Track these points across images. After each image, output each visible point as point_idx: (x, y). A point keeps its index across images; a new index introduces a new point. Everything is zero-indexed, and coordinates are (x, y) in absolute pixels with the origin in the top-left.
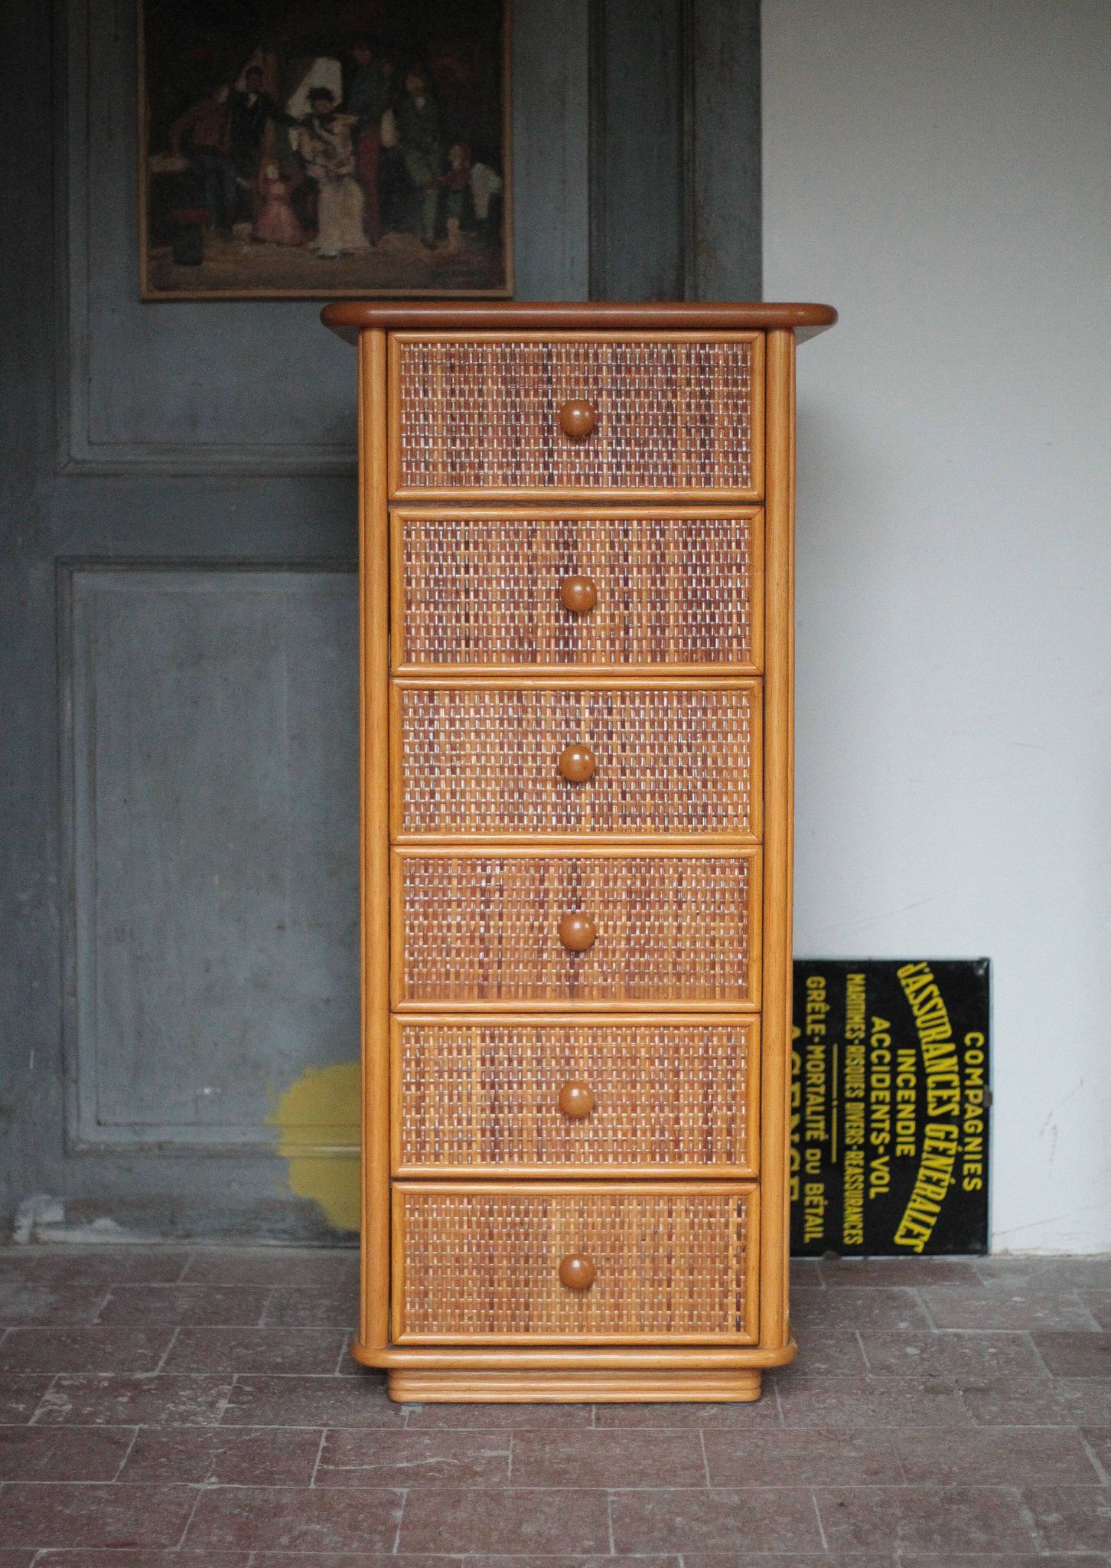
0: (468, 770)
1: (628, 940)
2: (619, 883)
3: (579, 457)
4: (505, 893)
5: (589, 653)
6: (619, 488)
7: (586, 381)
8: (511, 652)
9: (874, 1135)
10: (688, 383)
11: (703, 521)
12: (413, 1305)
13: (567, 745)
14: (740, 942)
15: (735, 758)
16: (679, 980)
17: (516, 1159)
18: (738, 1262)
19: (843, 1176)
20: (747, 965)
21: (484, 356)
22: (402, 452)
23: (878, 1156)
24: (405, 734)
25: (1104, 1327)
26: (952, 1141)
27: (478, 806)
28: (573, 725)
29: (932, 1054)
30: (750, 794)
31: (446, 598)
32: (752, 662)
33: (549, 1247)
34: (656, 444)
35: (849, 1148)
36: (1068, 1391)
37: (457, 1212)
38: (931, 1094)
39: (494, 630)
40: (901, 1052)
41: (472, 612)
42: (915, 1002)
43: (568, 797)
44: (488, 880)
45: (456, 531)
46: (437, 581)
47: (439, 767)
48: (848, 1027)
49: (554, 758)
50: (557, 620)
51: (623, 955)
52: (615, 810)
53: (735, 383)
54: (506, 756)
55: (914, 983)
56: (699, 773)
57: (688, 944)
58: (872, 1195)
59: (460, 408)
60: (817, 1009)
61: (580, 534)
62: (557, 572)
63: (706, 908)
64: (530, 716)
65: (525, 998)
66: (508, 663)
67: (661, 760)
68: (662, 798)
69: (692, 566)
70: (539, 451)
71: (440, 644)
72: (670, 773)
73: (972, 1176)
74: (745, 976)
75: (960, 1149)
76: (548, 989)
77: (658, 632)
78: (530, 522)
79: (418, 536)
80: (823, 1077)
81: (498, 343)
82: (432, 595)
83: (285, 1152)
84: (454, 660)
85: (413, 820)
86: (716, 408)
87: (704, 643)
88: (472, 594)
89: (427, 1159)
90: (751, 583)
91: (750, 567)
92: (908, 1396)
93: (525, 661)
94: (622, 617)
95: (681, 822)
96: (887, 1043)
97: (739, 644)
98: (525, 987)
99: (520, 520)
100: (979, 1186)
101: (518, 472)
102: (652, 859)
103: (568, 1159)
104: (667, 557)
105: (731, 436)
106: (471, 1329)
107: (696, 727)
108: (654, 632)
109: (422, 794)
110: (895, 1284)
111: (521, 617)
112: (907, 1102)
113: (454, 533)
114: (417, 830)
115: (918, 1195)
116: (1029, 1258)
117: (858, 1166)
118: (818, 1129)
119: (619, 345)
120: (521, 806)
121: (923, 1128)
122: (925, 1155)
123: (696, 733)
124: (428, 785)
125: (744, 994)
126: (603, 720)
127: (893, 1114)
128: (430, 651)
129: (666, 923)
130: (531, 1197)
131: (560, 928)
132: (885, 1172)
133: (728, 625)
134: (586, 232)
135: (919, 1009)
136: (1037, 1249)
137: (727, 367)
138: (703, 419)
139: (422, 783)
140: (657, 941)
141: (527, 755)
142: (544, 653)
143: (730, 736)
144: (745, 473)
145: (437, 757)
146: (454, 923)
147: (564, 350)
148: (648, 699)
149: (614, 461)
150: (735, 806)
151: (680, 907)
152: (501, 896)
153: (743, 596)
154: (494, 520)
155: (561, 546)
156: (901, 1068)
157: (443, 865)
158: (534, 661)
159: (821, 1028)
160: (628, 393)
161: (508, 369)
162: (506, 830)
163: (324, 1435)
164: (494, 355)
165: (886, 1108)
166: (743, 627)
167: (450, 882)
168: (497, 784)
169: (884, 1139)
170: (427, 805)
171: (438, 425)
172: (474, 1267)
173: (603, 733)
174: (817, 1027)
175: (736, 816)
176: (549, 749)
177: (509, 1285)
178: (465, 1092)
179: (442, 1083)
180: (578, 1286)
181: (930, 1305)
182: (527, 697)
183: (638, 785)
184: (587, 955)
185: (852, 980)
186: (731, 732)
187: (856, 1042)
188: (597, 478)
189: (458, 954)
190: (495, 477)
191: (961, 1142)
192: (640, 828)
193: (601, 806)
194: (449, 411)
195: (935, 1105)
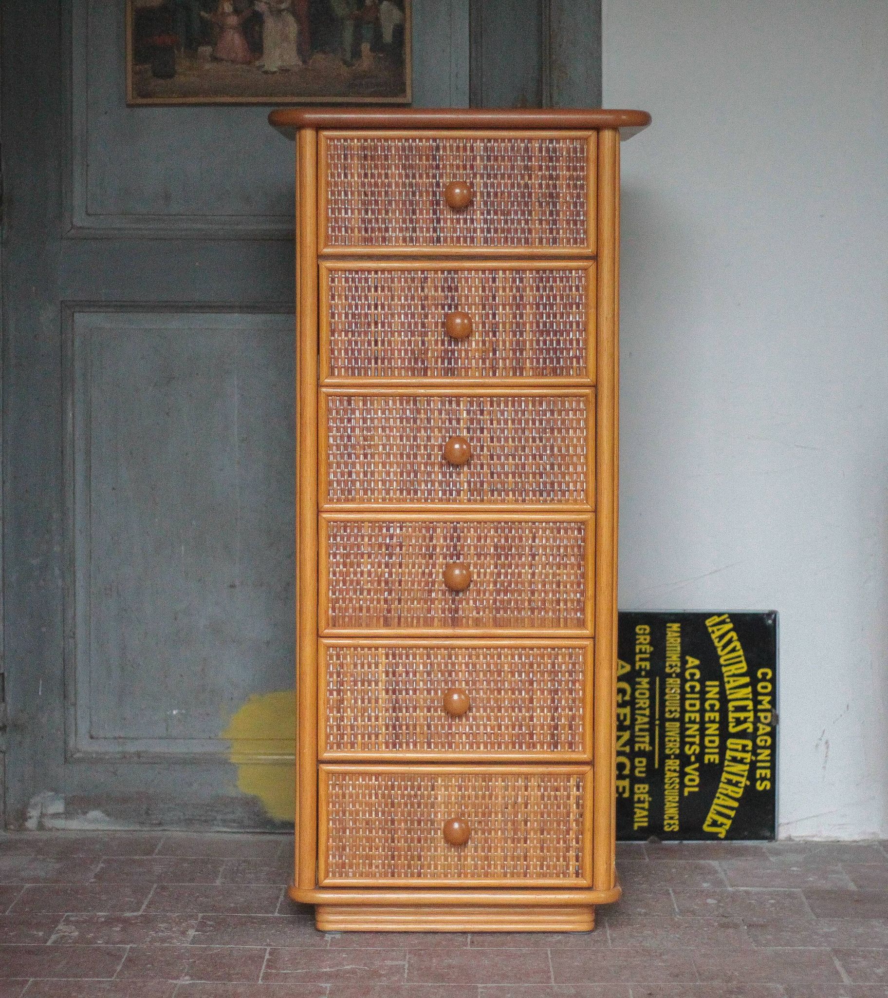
0: (376, 456)
1: (495, 583)
2: (488, 541)
3: (460, 224)
4: (404, 548)
5: (467, 369)
6: (488, 247)
7: (465, 168)
8: (408, 368)
9: (687, 747)
10: (540, 168)
11: (551, 271)
12: (334, 857)
13: (450, 437)
14: (579, 585)
15: (575, 447)
16: (533, 613)
17: (411, 747)
18: (577, 825)
19: (664, 778)
20: (584, 603)
21: (389, 149)
22: (328, 219)
23: (690, 763)
24: (329, 429)
25: (859, 887)
26: (747, 752)
27: (384, 483)
28: (454, 422)
29: (732, 685)
30: (586, 475)
31: (361, 328)
32: (587, 376)
33: (436, 814)
34: (516, 213)
35: (668, 757)
36: (825, 927)
37: (367, 787)
38: (731, 716)
39: (396, 352)
40: (708, 683)
41: (379, 339)
42: (719, 645)
43: (451, 476)
44: (391, 538)
45: (368, 278)
46: (354, 315)
47: (355, 454)
48: (667, 664)
49: (440, 447)
50: (443, 344)
51: (491, 594)
52: (485, 486)
53: (575, 169)
54: (404, 446)
55: (718, 630)
56: (548, 459)
57: (540, 586)
58: (686, 794)
59: (371, 187)
60: (643, 650)
61: (460, 281)
62: (443, 308)
63: (553, 559)
64: (422, 416)
65: (418, 626)
66: (407, 376)
67: (520, 449)
68: (520, 477)
69: (543, 304)
70: (429, 219)
71: (357, 363)
72: (527, 458)
73: (763, 779)
74: (583, 610)
75: (754, 758)
76: (436, 620)
77: (518, 354)
78: (423, 271)
79: (340, 281)
80: (648, 702)
81: (400, 139)
82: (350, 326)
83: (234, 759)
84: (366, 374)
85: (335, 493)
86: (561, 187)
87: (552, 362)
88: (380, 325)
89: (345, 747)
90: (587, 317)
91: (586, 306)
92: (705, 929)
93: (419, 375)
94: (491, 342)
95: (534, 495)
96: (698, 676)
97: (578, 363)
98: (418, 618)
99: (416, 270)
100: (768, 787)
101: (414, 235)
102: (513, 522)
103: (450, 747)
104: (525, 298)
105: (572, 208)
106: (378, 875)
107: (546, 425)
108: (515, 354)
109: (342, 474)
110: (702, 858)
111: (416, 342)
112: (713, 722)
113: (366, 280)
114: (339, 500)
115: (721, 793)
116: (806, 842)
117: (675, 771)
118: (644, 742)
119: (489, 140)
120: (415, 483)
121: (725, 741)
122: (726, 763)
123: (546, 429)
124: (346, 467)
125: (581, 624)
126: (477, 419)
127: (702, 731)
128: (349, 368)
129: (523, 571)
130: (423, 775)
131: (444, 574)
132: (696, 776)
133: (570, 349)
134: (468, 54)
135: (722, 650)
136: (813, 836)
137: (569, 157)
138: (551, 195)
139: (342, 466)
140: (517, 584)
141: (420, 445)
142: (432, 369)
143: (571, 431)
144: (582, 236)
145: (353, 447)
146: (366, 570)
147: (448, 144)
148: (510, 403)
149: (485, 226)
150: (575, 483)
151: (534, 559)
152: (401, 550)
153: (581, 327)
154: (396, 270)
155: (446, 290)
156: (708, 696)
157: (357, 527)
158: (425, 375)
159: (647, 665)
160: (495, 176)
161: (407, 158)
162: (404, 501)
163: (268, 952)
164: (397, 149)
165: (697, 726)
166: (581, 350)
167: (363, 540)
168: (398, 467)
169: (695, 750)
170: (346, 482)
171: (355, 200)
172: (380, 828)
173: (477, 429)
174: (643, 664)
175: (576, 491)
176: (436, 440)
177: (406, 842)
178: (373, 697)
179: (357, 690)
180: (457, 842)
181: (728, 872)
182: (420, 401)
183: (503, 467)
184: (465, 594)
185: (670, 627)
186: (572, 428)
187: (674, 675)
188: (472, 239)
189: (369, 594)
190: (397, 238)
191: (754, 753)
192: (504, 500)
193: (475, 484)
194: (363, 189)
195: (734, 724)
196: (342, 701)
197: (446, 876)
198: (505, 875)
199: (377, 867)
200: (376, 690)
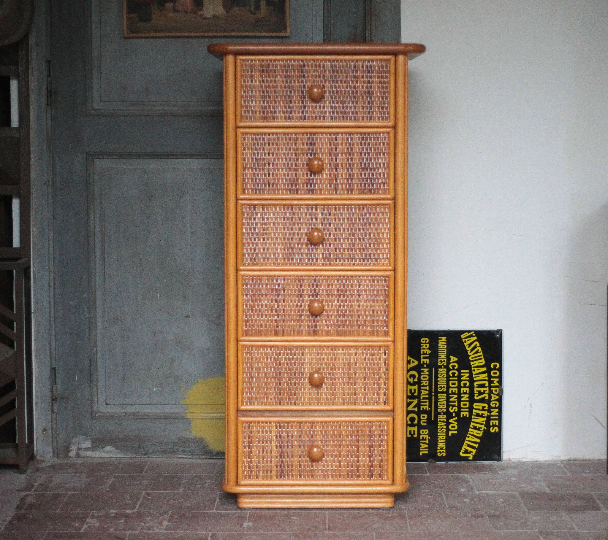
0: (270, 239)
1: (338, 311)
2: (334, 287)
3: (317, 109)
4: (286, 291)
5: (321, 190)
6: (333, 122)
7: (320, 77)
8: (288, 189)
9: (451, 408)
10: (363, 77)
11: (369, 134)
12: (247, 393)
13: (312, 228)
14: (385, 312)
15: (383, 234)
16: (359, 328)
19: (437, 426)
20: (388, 321)
21: (276, 66)
22: (242, 106)
23: (452, 417)
24: (243, 224)
25: (551, 490)
26: (485, 410)
27: (274, 254)
28: (314, 220)
29: (477, 372)
30: (389, 249)
31: (261, 166)
32: (389, 194)
33: (304, 369)
34: (349, 103)
35: (440, 414)
36: (535, 517)
37: (265, 354)
38: (476, 390)
39: (280, 180)
40: (462, 371)
41: (271, 173)
42: (469, 349)
43: (312, 250)
44: (279, 285)
46: (256, 159)
47: (258, 238)
48: (439, 360)
49: (306, 234)
50: (307, 175)
51: (335, 317)
52: (332, 256)
53: (382, 77)
54: (286, 233)
55: (468, 340)
56: (368, 240)
57: (363, 313)
58: (450, 435)
59: (266, 88)
60: (425, 352)
61: (316, 139)
62: (307, 155)
63: (370, 297)
64: (296, 216)
65: (294, 335)
66: (286, 194)
67: (351, 235)
68: (352, 251)
69: (364, 153)
70: (300, 106)
71: (258, 186)
72: (355, 240)
73: (494, 426)
74: (387, 326)
75: (489, 414)
76: (304, 332)
77: (350, 181)
78: (296, 134)
79: (248, 140)
80: (428, 382)
81: (282, 60)
82: (254, 164)
83: (189, 416)
84: (263, 193)
85: (247, 260)
86: (375, 88)
87: (369, 186)
88: (271, 165)
90: (389, 160)
91: (388, 154)
92: (464, 518)
93: (294, 193)
94: (334, 175)
95: (360, 261)
96: (456, 367)
97: (384, 186)
98: (294, 331)
99: (292, 134)
100: (497, 431)
101: (291, 115)
102: (348, 276)
103: (312, 477)
104: (354, 149)
105: (381, 99)
106: (271, 404)
107: (366, 221)
108: (348, 181)
109: (251, 249)
110: (460, 473)
111: (292, 175)
112: (465, 393)
113: (263, 139)
114: (249, 265)
115: (470, 434)
116: (519, 462)
117: (443, 422)
118: (426, 405)
119: (333, 61)
120: (292, 255)
121: (472, 404)
122: (473, 417)
123: (366, 223)
124: (253, 246)
125: (387, 334)
126: (327, 218)
127: (459, 399)
128: (253, 189)
129: (353, 304)
131: (309, 306)
132: (455, 424)
133: (379, 178)
135: (470, 352)
136: (522, 458)
137: (379, 70)
138: (369, 92)
139: (251, 245)
140: (350, 311)
141: (295, 233)
142: (301, 190)
143: (380, 225)
144: (386, 115)
145: (257, 234)
146: (264, 303)
147: (310, 64)
148: (346, 209)
149: (331, 110)
150: (383, 254)
151: (359, 297)
152: (284, 292)
153: (385, 166)
154: (281, 133)
155: (309, 144)
156: (462, 378)
157: (259, 279)
158: (297, 193)
159: (427, 361)
160: (337, 82)
161: (287, 71)
162: (286, 265)
164: (281, 66)
165: (456, 396)
166: (385, 179)
167: (262, 286)
168: (282, 245)
169: (455, 409)
170: (253, 254)
171: (257, 95)
172: (272, 377)
173: (327, 223)
174: (425, 360)
175: (383, 258)
176: (304, 230)
177: (287, 385)
178: (269, 449)
179: (259, 446)
180: (316, 385)
181: (475, 481)
182: (295, 208)
183: (342, 245)
184: (320, 317)
185: (441, 339)
186: (381, 223)
187: (443, 367)
188: (324, 118)
189: (266, 317)
190: (281, 117)
191: (489, 411)
192: (343, 264)
193: (326, 254)
194: (262, 89)
195: (478, 395)
196: (251, 452)
197: (310, 404)
198: (344, 403)
199: (271, 399)
200: (270, 436)
